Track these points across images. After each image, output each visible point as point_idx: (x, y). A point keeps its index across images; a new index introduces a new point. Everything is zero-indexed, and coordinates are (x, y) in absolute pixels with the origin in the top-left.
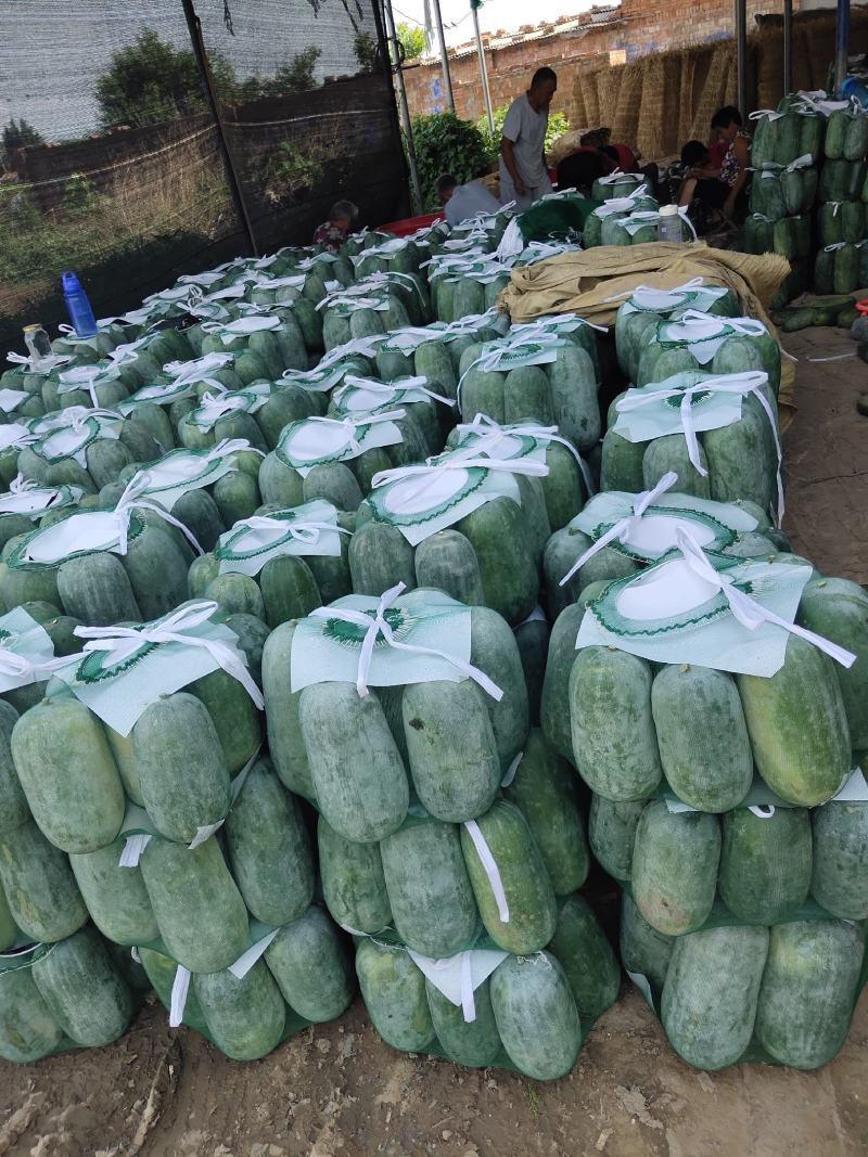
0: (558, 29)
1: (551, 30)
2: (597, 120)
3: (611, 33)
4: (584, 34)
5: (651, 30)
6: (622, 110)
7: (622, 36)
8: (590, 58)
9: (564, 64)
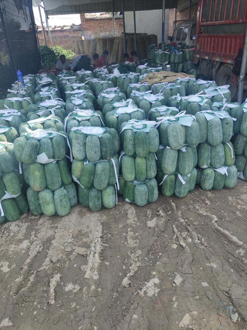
0: (65, 28)
1: (63, 28)
2: (83, 53)
3: (80, 31)
4: (72, 30)
5: (89, 32)
6: (91, 51)
7: (82, 33)
8: (77, 37)
9: (70, 37)
